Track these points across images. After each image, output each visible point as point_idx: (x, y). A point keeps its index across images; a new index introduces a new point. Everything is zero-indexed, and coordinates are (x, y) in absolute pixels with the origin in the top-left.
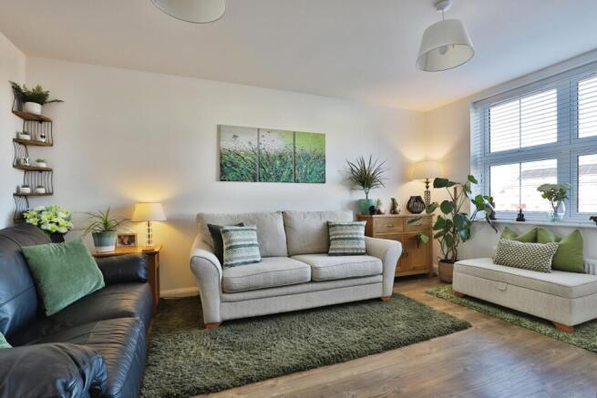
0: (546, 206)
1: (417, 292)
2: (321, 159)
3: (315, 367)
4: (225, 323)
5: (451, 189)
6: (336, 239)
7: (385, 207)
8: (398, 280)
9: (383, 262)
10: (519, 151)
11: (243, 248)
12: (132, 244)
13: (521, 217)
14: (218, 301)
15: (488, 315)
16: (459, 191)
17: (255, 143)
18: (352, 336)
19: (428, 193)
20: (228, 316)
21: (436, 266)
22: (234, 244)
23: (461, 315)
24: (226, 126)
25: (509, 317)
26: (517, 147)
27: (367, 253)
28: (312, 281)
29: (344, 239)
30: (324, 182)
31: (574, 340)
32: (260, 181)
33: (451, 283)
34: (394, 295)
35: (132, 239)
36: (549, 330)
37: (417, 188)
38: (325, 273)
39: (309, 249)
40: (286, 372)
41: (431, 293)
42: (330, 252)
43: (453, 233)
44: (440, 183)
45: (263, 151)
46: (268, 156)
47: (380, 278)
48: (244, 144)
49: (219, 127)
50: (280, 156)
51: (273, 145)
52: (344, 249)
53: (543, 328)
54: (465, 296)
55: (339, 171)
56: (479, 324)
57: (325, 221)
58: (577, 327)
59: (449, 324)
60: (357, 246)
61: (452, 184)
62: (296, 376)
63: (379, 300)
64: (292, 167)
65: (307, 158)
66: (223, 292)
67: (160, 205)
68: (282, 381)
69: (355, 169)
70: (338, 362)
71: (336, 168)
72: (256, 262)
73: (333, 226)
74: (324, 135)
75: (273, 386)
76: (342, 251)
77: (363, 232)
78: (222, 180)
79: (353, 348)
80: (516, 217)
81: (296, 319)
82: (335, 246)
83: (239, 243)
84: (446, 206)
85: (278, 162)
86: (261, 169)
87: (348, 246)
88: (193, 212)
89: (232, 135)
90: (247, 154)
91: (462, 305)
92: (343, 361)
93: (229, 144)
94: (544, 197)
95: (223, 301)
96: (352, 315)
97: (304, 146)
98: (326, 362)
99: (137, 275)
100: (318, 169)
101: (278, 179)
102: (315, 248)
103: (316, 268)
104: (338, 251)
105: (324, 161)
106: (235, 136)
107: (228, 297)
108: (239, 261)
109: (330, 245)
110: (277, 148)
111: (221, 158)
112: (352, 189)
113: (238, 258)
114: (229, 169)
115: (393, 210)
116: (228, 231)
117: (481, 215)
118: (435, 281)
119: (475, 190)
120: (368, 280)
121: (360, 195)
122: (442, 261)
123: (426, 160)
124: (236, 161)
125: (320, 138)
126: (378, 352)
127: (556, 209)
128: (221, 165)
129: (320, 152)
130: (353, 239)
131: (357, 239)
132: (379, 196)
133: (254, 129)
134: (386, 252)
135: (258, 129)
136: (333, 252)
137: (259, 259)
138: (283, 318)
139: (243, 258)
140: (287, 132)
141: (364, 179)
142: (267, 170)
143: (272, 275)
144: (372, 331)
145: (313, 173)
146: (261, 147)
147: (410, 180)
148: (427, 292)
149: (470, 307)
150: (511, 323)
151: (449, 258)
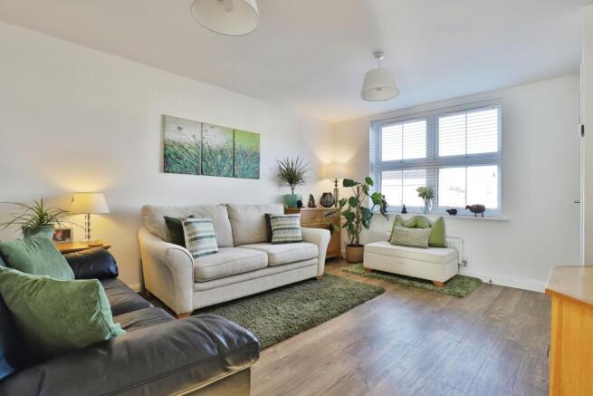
0: (420, 202)
1: (339, 271)
2: (255, 157)
3: (298, 333)
4: (196, 312)
5: (355, 187)
6: (278, 229)
7: (305, 202)
8: (328, 261)
9: (319, 247)
10: (402, 162)
11: (206, 239)
12: (67, 240)
13: (404, 211)
14: (191, 291)
15: (393, 282)
16: (361, 189)
17: (199, 138)
18: (311, 308)
19: (336, 190)
20: (200, 305)
21: (343, 251)
22: (197, 235)
23: (376, 283)
24: (170, 117)
25: (405, 281)
26: (400, 158)
27: (303, 240)
28: (269, 266)
29: (285, 229)
30: (258, 178)
31: (446, 291)
32: (202, 174)
33: (362, 261)
34: (325, 275)
35: (67, 234)
36: (432, 287)
37: (327, 186)
38: (279, 259)
39: (252, 239)
40: (279, 340)
41: (347, 271)
42: (273, 240)
43: (356, 223)
44: (347, 183)
45: (206, 146)
46: (210, 150)
47: (316, 260)
48: (188, 137)
49: (164, 117)
50: (221, 151)
51: (216, 140)
52: (286, 237)
53: (427, 286)
54: (373, 271)
55: (270, 168)
56: (389, 288)
57: (264, 213)
58: (445, 283)
59: (373, 291)
60: (295, 235)
61: (356, 183)
62: (287, 342)
63: (314, 279)
64: (232, 162)
65: (245, 155)
66: (196, 282)
67: (102, 195)
68: (279, 347)
69: (283, 167)
70: (312, 327)
71: (268, 166)
72: (215, 252)
73: (273, 218)
74: (259, 135)
75: (275, 352)
76: (284, 240)
77: (299, 223)
78: (165, 172)
79: (319, 315)
80: (401, 210)
81: (258, 301)
82: (276, 235)
83: (203, 235)
84: (354, 201)
85: (219, 157)
86: (203, 163)
87: (289, 235)
88: (136, 204)
89: (175, 127)
90: (191, 147)
91: (373, 277)
92: (315, 326)
93: (173, 136)
94: (420, 196)
95: (196, 290)
96: (300, 292)
97: (243, 144)
98: (304, 328)
99: (109, 270)
100: (254, 166)
101: (219, 174)
102: (258, 238)
103: (272, 255)
104: (281, 240)
105: (259, 158)
106: (180, 128)
107: (200, 286)
108: (203, 252)
109: (271, 235)
110: (218, 143)
111: (165, 149)
112: (280, 185)
113: (202, 249)
114: (171, 161)
115: (311, 204)
116: (190, 223)
117: (377, 208)
118: (344, 263)
119: (372, 190)
120: (308, 263)
121: (287, 190)
122: (348, 245)
123: (334, 163)
124: (180, 153)
125: (255, 137)
126: (336, 316)
127: (426, 204)
128: (165, 156)
129: (254, 150)
130: (292, 228)
131: (296, 228)
132: (302, 192)
133: (197, 122)
134: (320, 238)
135: (202, 124)
136: (277, 240)
137: (217, 249)
138: (245, 302)
139: (206, 248)
140: (228, 129)
141: (291, 177)
142: (210, 164)
143: (239, 262)
144: (324, 302)
145: (250, 169)
146: (204, 141)
147: (322, 179)
148: (343, 271)
149: (379, 278)
150: (408, 286)
151: (354, 243)
